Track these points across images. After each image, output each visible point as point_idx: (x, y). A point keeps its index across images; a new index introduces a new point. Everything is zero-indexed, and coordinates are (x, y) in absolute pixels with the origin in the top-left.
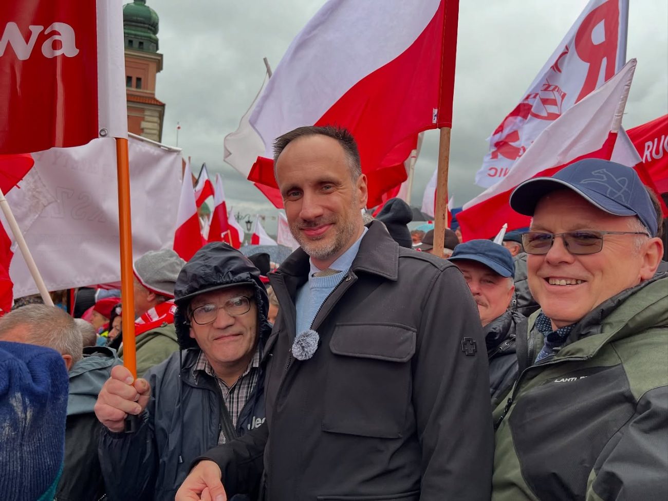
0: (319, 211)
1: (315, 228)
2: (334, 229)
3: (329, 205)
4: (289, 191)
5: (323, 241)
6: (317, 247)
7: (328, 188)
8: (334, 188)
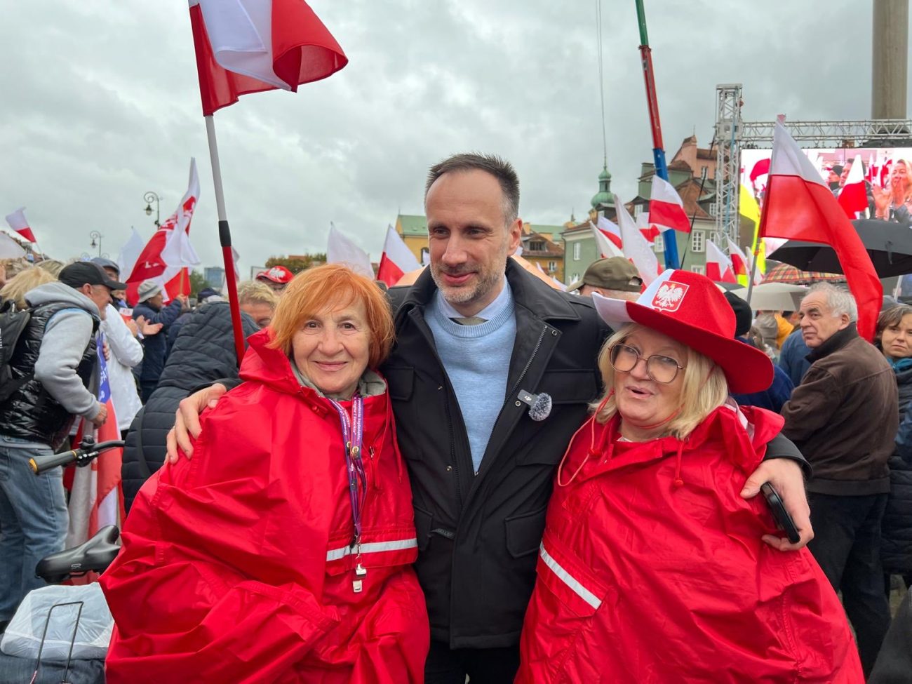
0: (462, 257)
1: (455, 275)
2: (475, 278)
3: (474, 252)
5: (462, 289)
6: (454, 294)
7: (476, 232)
8: (483, 234)
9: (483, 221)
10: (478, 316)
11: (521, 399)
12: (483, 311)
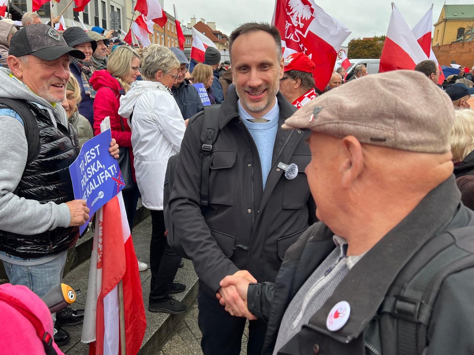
0: (260, 82)
3: (265, 78)
4: (240, 67)
5: (260, 103)
6: (256, 106)
7: (265, 67)
8: (269, 67)
9: (269, 60)
10: (263, 117)
11: (280, 167)
12: (266, 115)
